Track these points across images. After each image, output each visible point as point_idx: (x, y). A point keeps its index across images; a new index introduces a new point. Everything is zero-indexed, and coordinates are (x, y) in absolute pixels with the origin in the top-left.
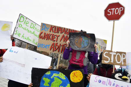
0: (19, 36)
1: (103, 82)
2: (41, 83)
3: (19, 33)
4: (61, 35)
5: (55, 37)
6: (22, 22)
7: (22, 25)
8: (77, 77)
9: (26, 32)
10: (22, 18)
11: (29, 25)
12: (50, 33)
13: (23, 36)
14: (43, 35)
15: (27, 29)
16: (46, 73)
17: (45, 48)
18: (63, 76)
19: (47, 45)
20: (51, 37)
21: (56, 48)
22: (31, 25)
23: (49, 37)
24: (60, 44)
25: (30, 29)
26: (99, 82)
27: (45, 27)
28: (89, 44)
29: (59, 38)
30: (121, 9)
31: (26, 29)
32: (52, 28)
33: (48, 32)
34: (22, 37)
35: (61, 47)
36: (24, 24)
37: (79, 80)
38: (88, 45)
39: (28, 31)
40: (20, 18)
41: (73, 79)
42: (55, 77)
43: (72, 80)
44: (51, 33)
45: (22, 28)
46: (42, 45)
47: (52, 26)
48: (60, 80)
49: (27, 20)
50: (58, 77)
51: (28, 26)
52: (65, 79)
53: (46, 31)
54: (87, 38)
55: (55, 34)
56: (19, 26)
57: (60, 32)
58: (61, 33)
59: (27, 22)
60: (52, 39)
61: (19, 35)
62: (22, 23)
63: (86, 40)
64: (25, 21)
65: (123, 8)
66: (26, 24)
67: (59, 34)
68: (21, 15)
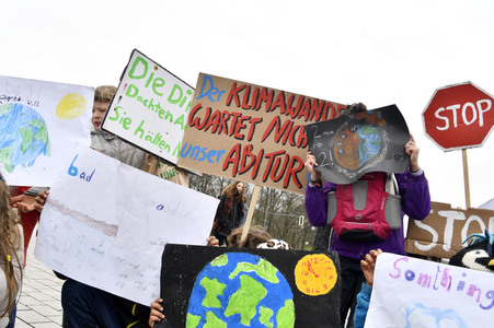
0: (126, 128)
1: (420, 279)
2: (193, 298)
3: (125, 117)
4: (268, 118)
5: (245, 123)
6: (138, 78)
7: (137, 90)
8: (317, 276)
9: (152, 115)
10: (140, 64)
11: (166, 90)
12: (227, 109)
13: (139, 129)
14: (201, 115)
15: (158, 106)
16: (212, 263)
17: (206, 160)
18: (270, 273)
19: (212, 153)
20: (229, 123)
21: (247, 164)
22: (174, 90)
23: (222, 122)
24: (263, 151)
25: (166, 106)
26: (409, 279)
27: (212, 87)
28: (383, 146)
29: (261, 129)
30: (484, 106)
31: (151, 105)
32: (238, 90)
33: (219, 105)
34: (136, 133)
35: (265, 163)
36: (147, 86)
37: (325, 286)
38: (381, 151)
39: (160, 113)
40: (135, 65)
41: (305, 283)
42: (242, 273)
43: (302, 288)
44: (234, 108)
45: (140, 99)
46: (196, 151)
47: (235, 83)
48: (259, 286)
49: (159, 73)
50: (253, 275)
51: (161, 95)
52: (277, 281)
53: (212, 101)
54: (375, 125)
55: (246, 113)
56: (128, 93)
57: (264, 105)
58: (269, 110)
59: (156, 79)
60: (235, 131)
61: (126, 123)
62: (140, 84)
63: (372, 136)
64: (152, 74)
65: (489, 102)
66: (155, 85)
67: (262, 113)
68: (136, 55)
